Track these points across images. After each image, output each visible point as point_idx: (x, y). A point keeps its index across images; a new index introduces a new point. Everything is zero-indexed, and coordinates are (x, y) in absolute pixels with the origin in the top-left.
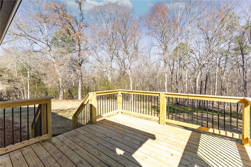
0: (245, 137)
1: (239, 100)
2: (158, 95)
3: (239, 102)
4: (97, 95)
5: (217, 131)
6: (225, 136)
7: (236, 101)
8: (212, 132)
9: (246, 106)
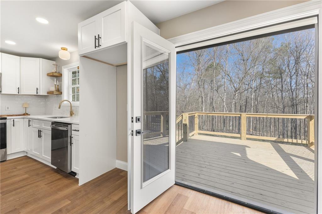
0: (310, 142)
1: (306, 117)
2: (239, 116)
3: (306, 118)
4: (190, 115)
5: (290, 140)
6: (301, 144)
7: (304, 117)
8: (287, 141)
9: (311, 120)
